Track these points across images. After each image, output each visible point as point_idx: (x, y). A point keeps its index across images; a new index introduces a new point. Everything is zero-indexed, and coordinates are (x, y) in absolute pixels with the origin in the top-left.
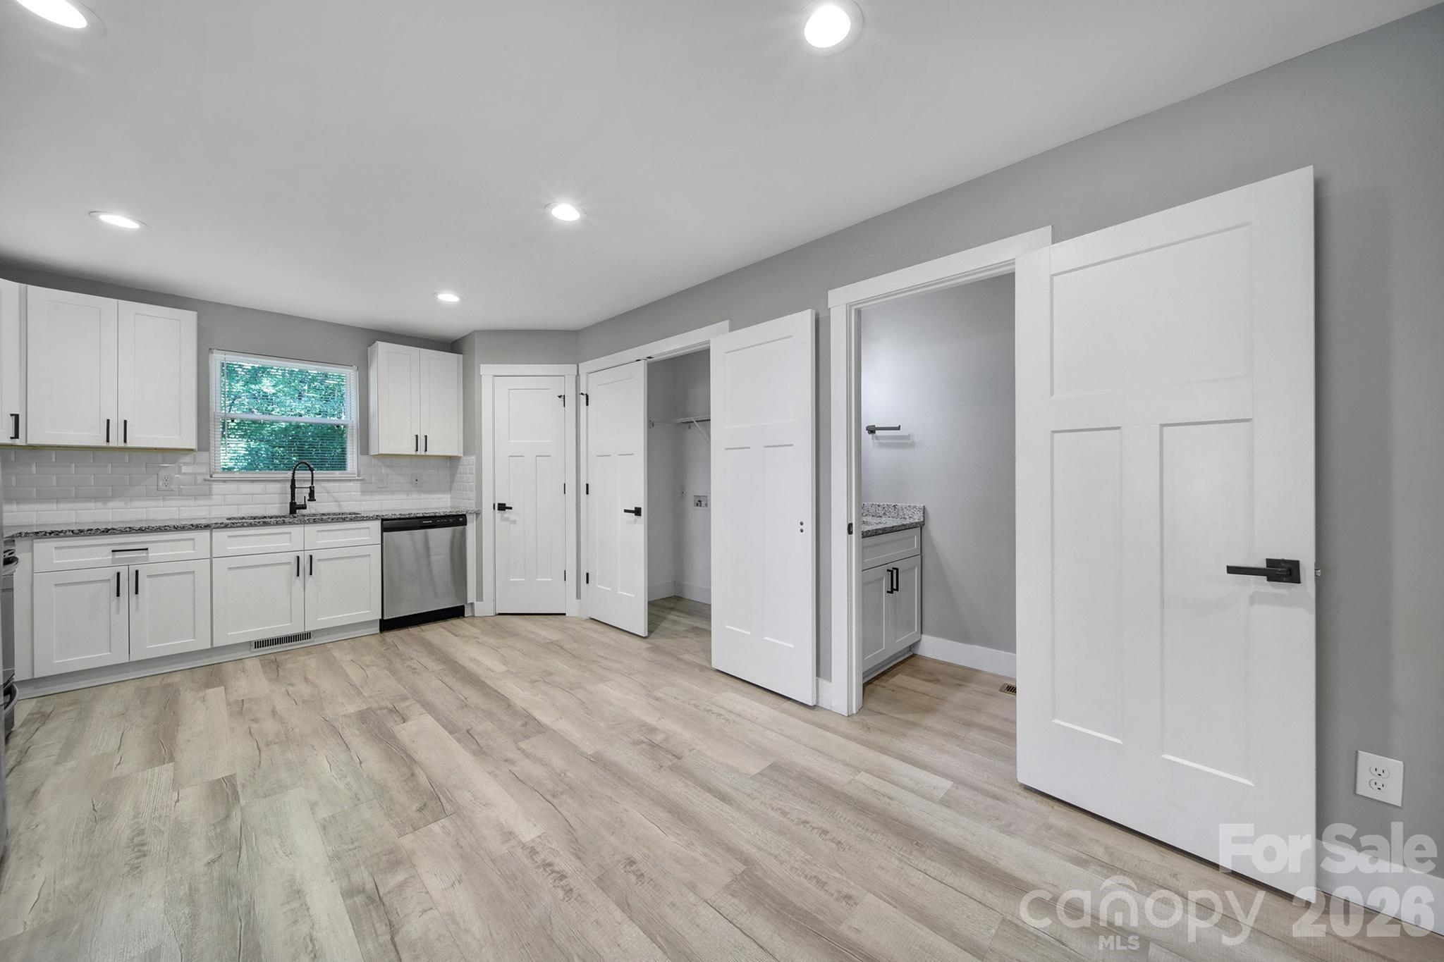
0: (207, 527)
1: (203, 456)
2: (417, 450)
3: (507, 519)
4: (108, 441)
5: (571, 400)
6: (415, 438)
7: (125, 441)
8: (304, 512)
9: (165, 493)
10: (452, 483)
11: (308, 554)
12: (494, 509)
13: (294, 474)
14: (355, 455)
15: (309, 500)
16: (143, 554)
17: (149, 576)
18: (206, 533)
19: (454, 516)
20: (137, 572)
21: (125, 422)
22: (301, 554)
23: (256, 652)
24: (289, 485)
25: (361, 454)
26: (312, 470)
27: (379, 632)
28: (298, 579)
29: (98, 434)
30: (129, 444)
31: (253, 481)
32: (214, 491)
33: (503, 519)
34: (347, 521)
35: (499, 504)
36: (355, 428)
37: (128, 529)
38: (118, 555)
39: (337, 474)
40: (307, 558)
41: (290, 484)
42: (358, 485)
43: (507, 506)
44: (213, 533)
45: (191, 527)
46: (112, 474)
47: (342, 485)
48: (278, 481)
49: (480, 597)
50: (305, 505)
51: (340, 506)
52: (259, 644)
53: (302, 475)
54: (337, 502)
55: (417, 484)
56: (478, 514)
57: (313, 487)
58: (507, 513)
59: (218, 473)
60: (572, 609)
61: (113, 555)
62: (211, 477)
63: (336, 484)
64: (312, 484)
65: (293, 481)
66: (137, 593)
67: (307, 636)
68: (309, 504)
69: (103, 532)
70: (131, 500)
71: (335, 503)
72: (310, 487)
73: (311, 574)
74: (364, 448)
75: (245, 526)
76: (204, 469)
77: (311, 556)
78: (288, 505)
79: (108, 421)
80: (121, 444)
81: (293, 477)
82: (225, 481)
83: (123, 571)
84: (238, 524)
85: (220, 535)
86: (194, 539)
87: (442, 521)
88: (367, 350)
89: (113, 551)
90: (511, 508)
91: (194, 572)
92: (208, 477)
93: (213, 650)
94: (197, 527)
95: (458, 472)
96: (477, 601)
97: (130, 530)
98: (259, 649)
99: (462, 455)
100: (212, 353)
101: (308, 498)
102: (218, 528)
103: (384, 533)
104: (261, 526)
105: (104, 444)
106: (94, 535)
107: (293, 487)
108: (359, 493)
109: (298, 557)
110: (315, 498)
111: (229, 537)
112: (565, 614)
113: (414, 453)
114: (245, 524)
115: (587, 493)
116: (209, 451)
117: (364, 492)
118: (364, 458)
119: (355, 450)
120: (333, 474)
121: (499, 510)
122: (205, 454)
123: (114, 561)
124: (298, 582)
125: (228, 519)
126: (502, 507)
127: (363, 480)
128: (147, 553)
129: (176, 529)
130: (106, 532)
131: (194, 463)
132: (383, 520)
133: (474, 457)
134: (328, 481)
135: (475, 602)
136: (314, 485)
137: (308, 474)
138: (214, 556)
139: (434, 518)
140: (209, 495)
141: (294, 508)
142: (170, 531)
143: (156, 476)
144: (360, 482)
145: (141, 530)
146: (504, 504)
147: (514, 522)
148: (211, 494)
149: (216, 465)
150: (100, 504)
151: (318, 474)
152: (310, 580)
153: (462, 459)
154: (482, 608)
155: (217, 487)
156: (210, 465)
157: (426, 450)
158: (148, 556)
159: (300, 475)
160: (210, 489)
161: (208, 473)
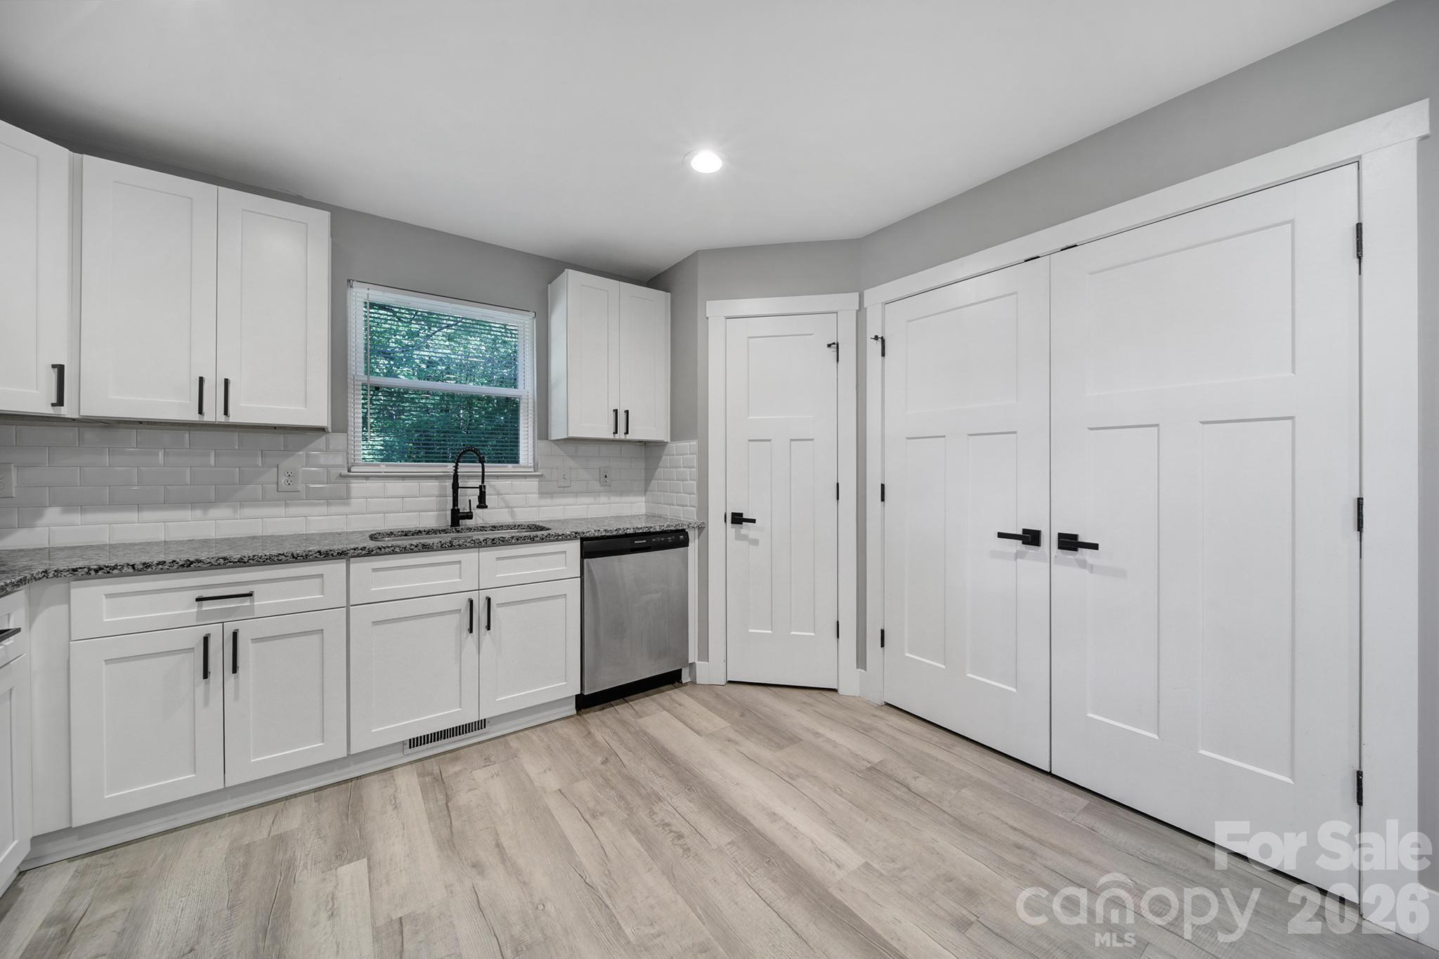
0: (342, 554)
1: (337, 440)
2: (616, 432)
3: (745, 538)
4: (201, 412)
5: (848, 351)
6: (612, 415)
7: (226, 413)
8: (468, 523)
9: (288, 495)
10: (648, 480)
11: (484, 594)
12: (725, 521)
13: (456, 467)
14: (531, 442)
15: (478, 507)
16: (246, 602)
17: (255, 640)
18: (340, 566)
19: (672, 531)
20: (235, 635)
21: (226, 382)
22: (474, 596)
23: (412, 754)
24: (449, 483)
25: (539, 439)
26: (482, 462)
27: (574, 712)
28: (470, 635)
29: (188, 402)
30: (234, 418)
31: (403, 478)
32: (353, 493)
33: (740, 537)
34: (538, 542)
35: (733, 514)
36: (531, 401)
37: (222, 561)
38: (207, 606)
39: (510, 467)
40: (483, 603)
41: (452, 481)
42: (533, 484)
43: (744, 517)
44: (351, 565)
45: (317, 555)
46: (215, 466)
47: (517, 482)
48: (436, 477)
49: (704, 655)
50: (471, 512)
51: (512, 514)
52: (415, 743)
53: (469, 469)
54: (508, 507)
55: (606, 482)
56: (702, 528)
57: (484, 486)
58: (746, 528)
59: (358, 465)
60: (850, 683)
61: (200, 606)
62: (349, 471)
63: (508, 482)
64: (483, 482)
65: (456, 477)
66: (235, 670)
67: (482, 724)
68: (477, 513)
69: (182, 565)
70: (242, 506)
71: (507, 509)
72: (481, 486)
73: (488, 627)
74: (543, 432)
75: (397, 553)
76: (340, 460)
77: (489, 600)
78: (449, 513)
79: (201, 379)
80: (221, 418)
81: (456, 471)
82: (367, 478)
83: (214, 630)
84: (387, 550)
85: (361, 568)
86: (321, 576)
87: (658, 539)
88: (547, 288)
89: (198, 600)
90: (753, 521)
91: (322, 630)
92: (345, 472)
93: (351, 758)
94: (326, 556)
95: (661, 464)
96: (699, 660)
97: (225, 563)
98: (416, 749)
99: (667, 439)
100: (351, 287)
101: (475, 502)
102: (358, 556)
103: (585, 560)
104: (419, 551)
105: (193, 416)
106: (168, 571)
107: (455, 487)
108: (537, 495)
109: (471, 602)
110: (487, 504)
111: (375, 570)
112: (835, 690)
113: (611, 436)
114: (397, 550)
115: (883, 500)
116: (346, 431)
117: (543, 493)
118: (543, 444)
119: (531, 434)
120: (506, 467)
121: (732, 523)
122: (342, 436)
123: (200, 615)
124: (471, 640)
125: (373, 537)
126: (738, 519)
127: (541, 476)
128: (253, 601)
129: (296, 558)
130: (188, 566)
131: (326, 451)
132: (582, 540)
133: (694, 443)
134: (498, 477)
135: (697, 662)
136: (485, 484)
137: (476, 468)
138: (351, 604)
139: (647, 535)
140: (345, 498)
141: (458, 517)
142: (287, 562)
143: (276, 469)
144: (537, 479)
145: (242, 563)
146: (741, 515)
147: (755, 542)
148: (348, 497)
149: (356, 453)
150: (198, 513)
151: (491, 468)
152: (487, 637)
153: (669, 445)
154: (708, 672)
155: (357, 487)
156: (348, 453)
157: (627, 433)
158: (254, 605)
159: (464, 468)
160: (348, 490)
161: (346, 466)
